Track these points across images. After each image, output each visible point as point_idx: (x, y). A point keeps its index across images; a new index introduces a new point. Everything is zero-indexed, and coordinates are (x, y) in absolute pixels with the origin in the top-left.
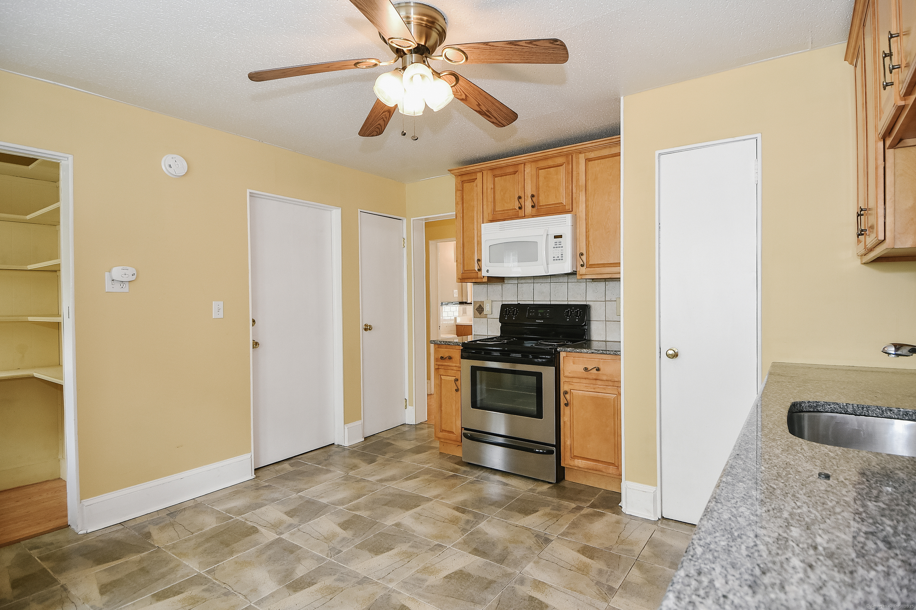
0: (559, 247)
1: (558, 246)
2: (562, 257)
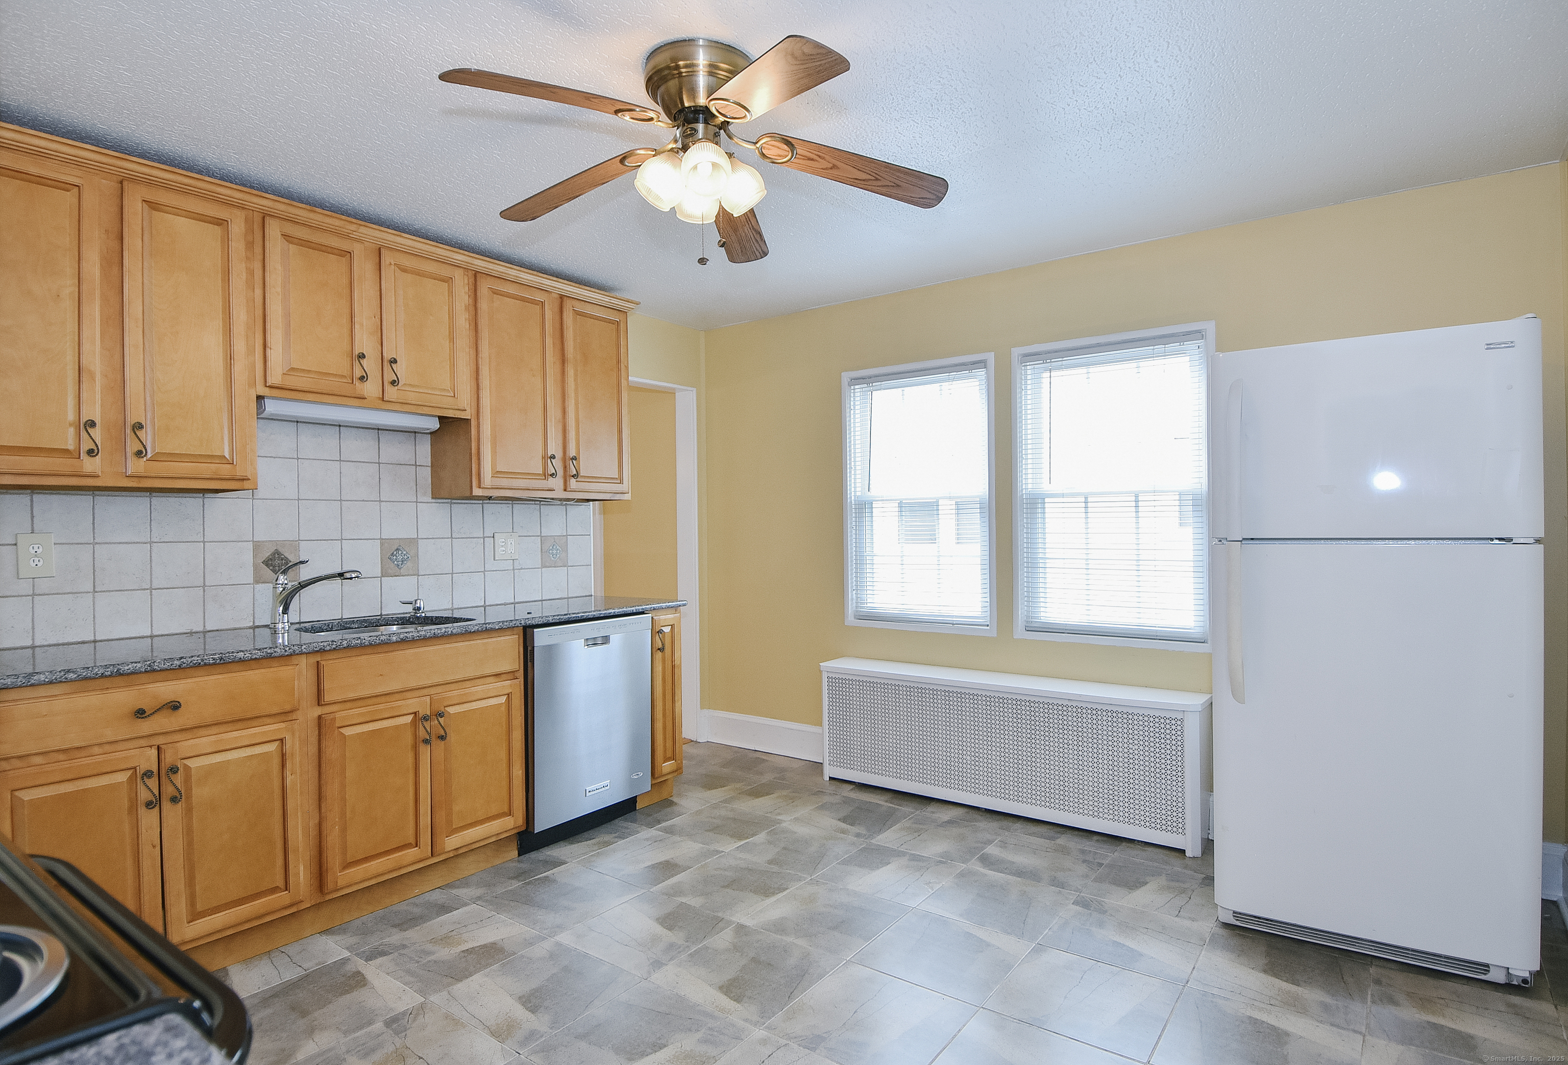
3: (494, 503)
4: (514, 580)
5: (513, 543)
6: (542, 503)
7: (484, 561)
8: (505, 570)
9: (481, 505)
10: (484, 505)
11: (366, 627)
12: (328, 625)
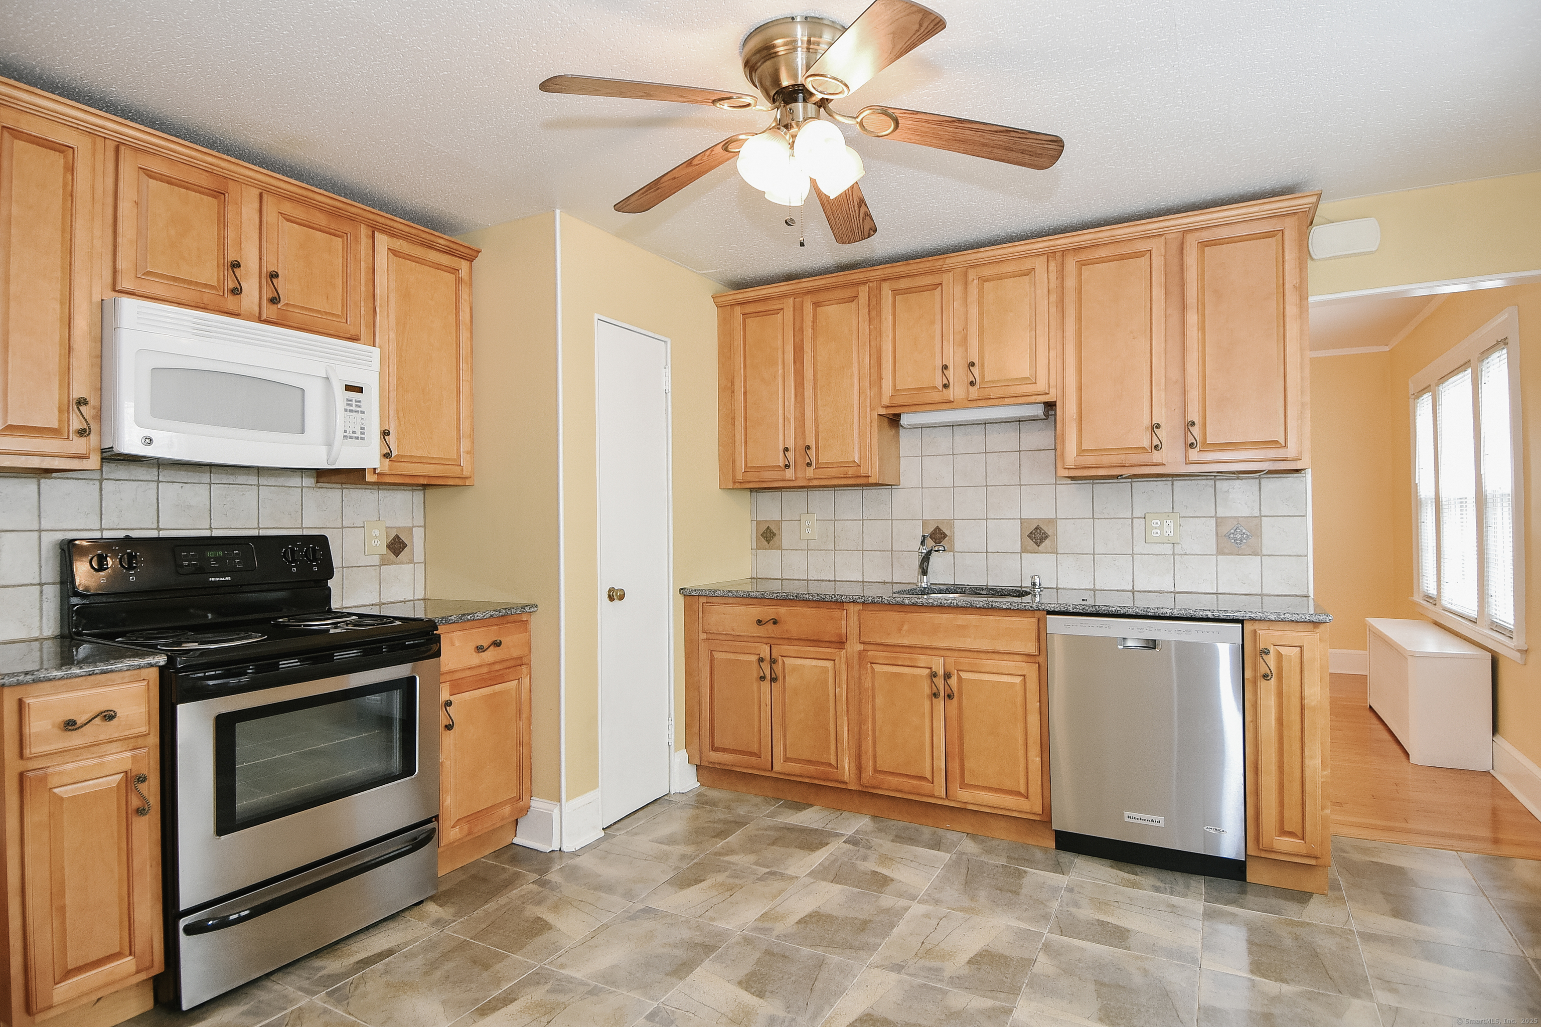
0: (357, 412)
1: (354, 408)
2: (362, 433)
3: (1147, 481)
4: (1174, 566)
5: (1171, 524)
6: (1217, 478)
7: (1132, 543)
8: (1161, 555)
9: (1129, 484)
10: (1133, 484)
11: (993, 594)
12: (962, 589)
